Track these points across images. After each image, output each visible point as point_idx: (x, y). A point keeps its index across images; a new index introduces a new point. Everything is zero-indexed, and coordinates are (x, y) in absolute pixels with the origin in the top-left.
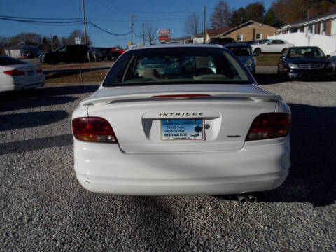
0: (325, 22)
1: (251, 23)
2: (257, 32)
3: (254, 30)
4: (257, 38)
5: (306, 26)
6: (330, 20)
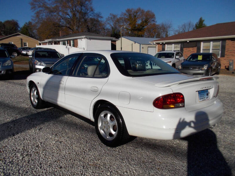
0: (74, 40)
1: (19, 35)
2: (24, 41)
3: (22, 40)
4: (25, 45)
5: (61, 41)
6: (77, 39)
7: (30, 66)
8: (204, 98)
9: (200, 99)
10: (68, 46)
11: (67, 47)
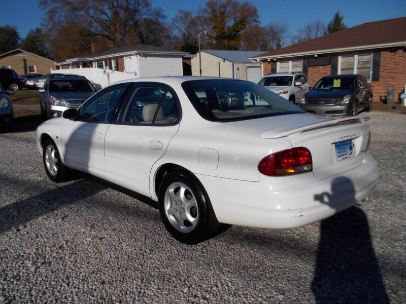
0: (116, 59)
1: (19, 52)
2: (28, 64)
3: (25, 60)
4: (31, 71)
5: (95, 61)
6: (122, 57)
7: (41, 107)
8: (346, 154)
9: (339, 157)
10: (108, 70)
11: (105, 72)
